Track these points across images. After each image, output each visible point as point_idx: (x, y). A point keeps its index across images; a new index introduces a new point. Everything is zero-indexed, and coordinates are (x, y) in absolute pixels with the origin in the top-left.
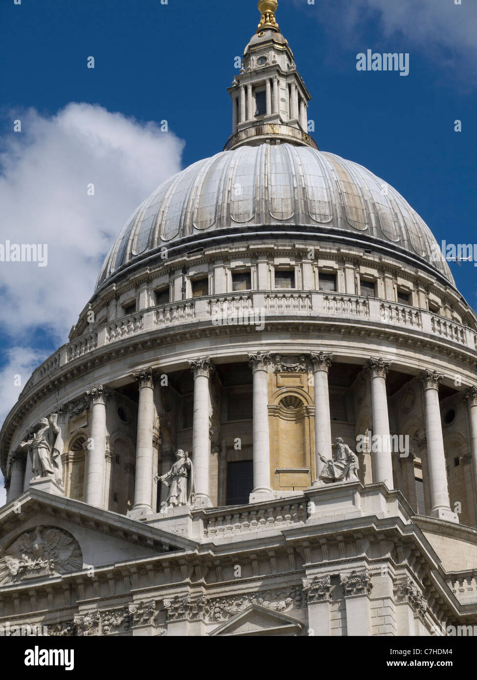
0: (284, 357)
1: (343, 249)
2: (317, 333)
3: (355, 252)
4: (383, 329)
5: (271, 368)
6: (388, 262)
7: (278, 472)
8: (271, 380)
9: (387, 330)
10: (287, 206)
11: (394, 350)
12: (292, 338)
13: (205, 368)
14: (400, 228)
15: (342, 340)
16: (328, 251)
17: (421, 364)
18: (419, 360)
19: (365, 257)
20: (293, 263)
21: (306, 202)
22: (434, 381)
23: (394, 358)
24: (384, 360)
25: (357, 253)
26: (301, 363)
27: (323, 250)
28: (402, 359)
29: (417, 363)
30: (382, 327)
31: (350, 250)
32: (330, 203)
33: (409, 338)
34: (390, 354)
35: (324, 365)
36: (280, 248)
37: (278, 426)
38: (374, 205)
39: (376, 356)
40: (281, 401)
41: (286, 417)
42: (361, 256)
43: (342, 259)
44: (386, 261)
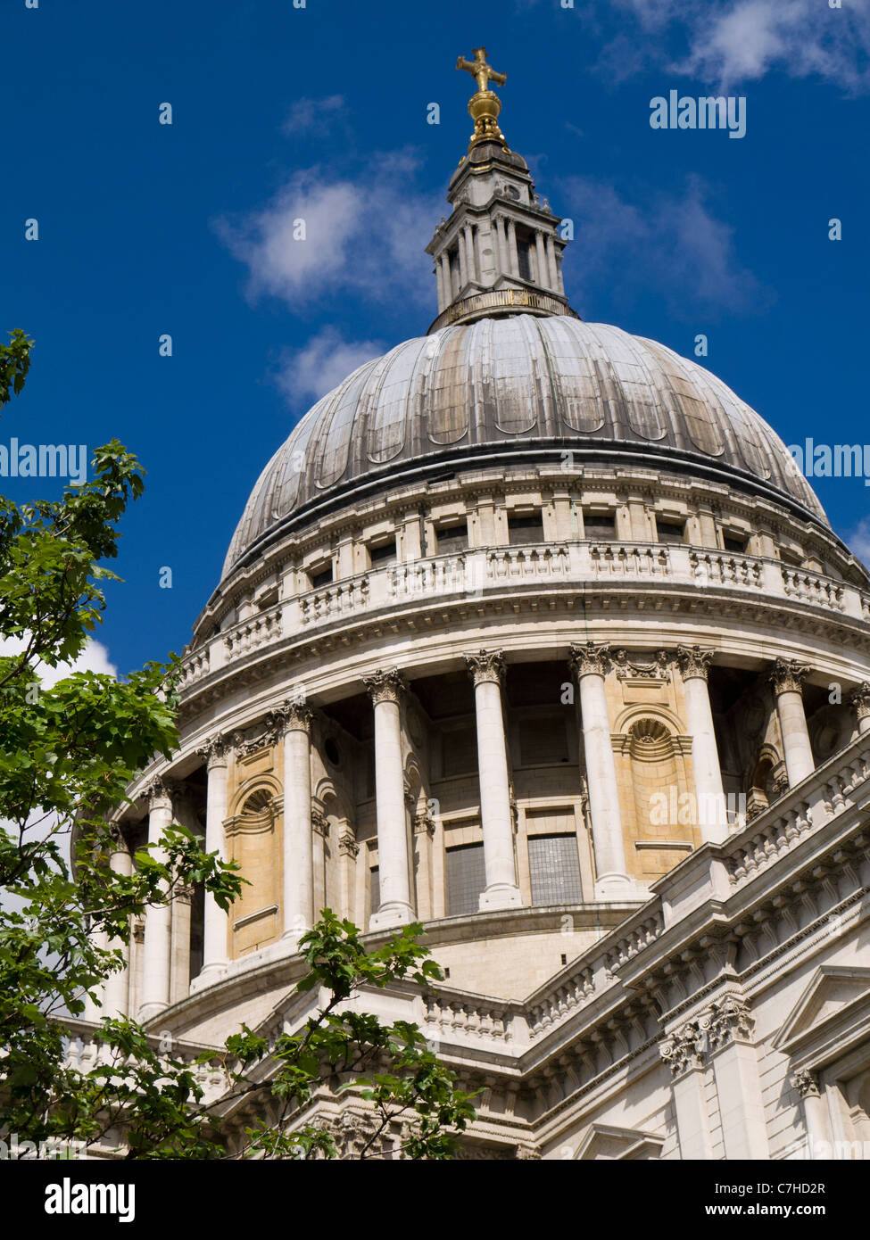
0: (246, 731)
1: (391, 495)
2: (283, 672)
3: (411, 492)
4: (374, 620)
5: (231, 755)
6: (474, 480)
7: (238, 927)
8: (232, 776)
9: (380, 618)
10: (340, 459)
11: (408, 645)
12: (251, 695)
13: (158, 795)
14: (540, 402)
15: (322, 664)
16: (371, 509)
17: (457, 648)
18: (453, 643)
19: (433, 491)
20: (328, 553)
21: (364, 439)
22: (484, 668)
23: (406, 658)
24: (386, 671)
25: (415, 492)
26: (269, 729)
27: (364, 512)
28: (421, 655)
29: (449, 649)
30: (371, 618)
31: (403, 491)
32: (406, 420)
33: (422, 615)
34: (400, 655)
35: (294, 720)
36: (304, 539)
37: (241, 849)
38: (486, 388)
39: (371, 669)
40: (246, 805)
41: (260, 828)
42: (424, 493)
43: (396, 512)
44: (469, 481)
